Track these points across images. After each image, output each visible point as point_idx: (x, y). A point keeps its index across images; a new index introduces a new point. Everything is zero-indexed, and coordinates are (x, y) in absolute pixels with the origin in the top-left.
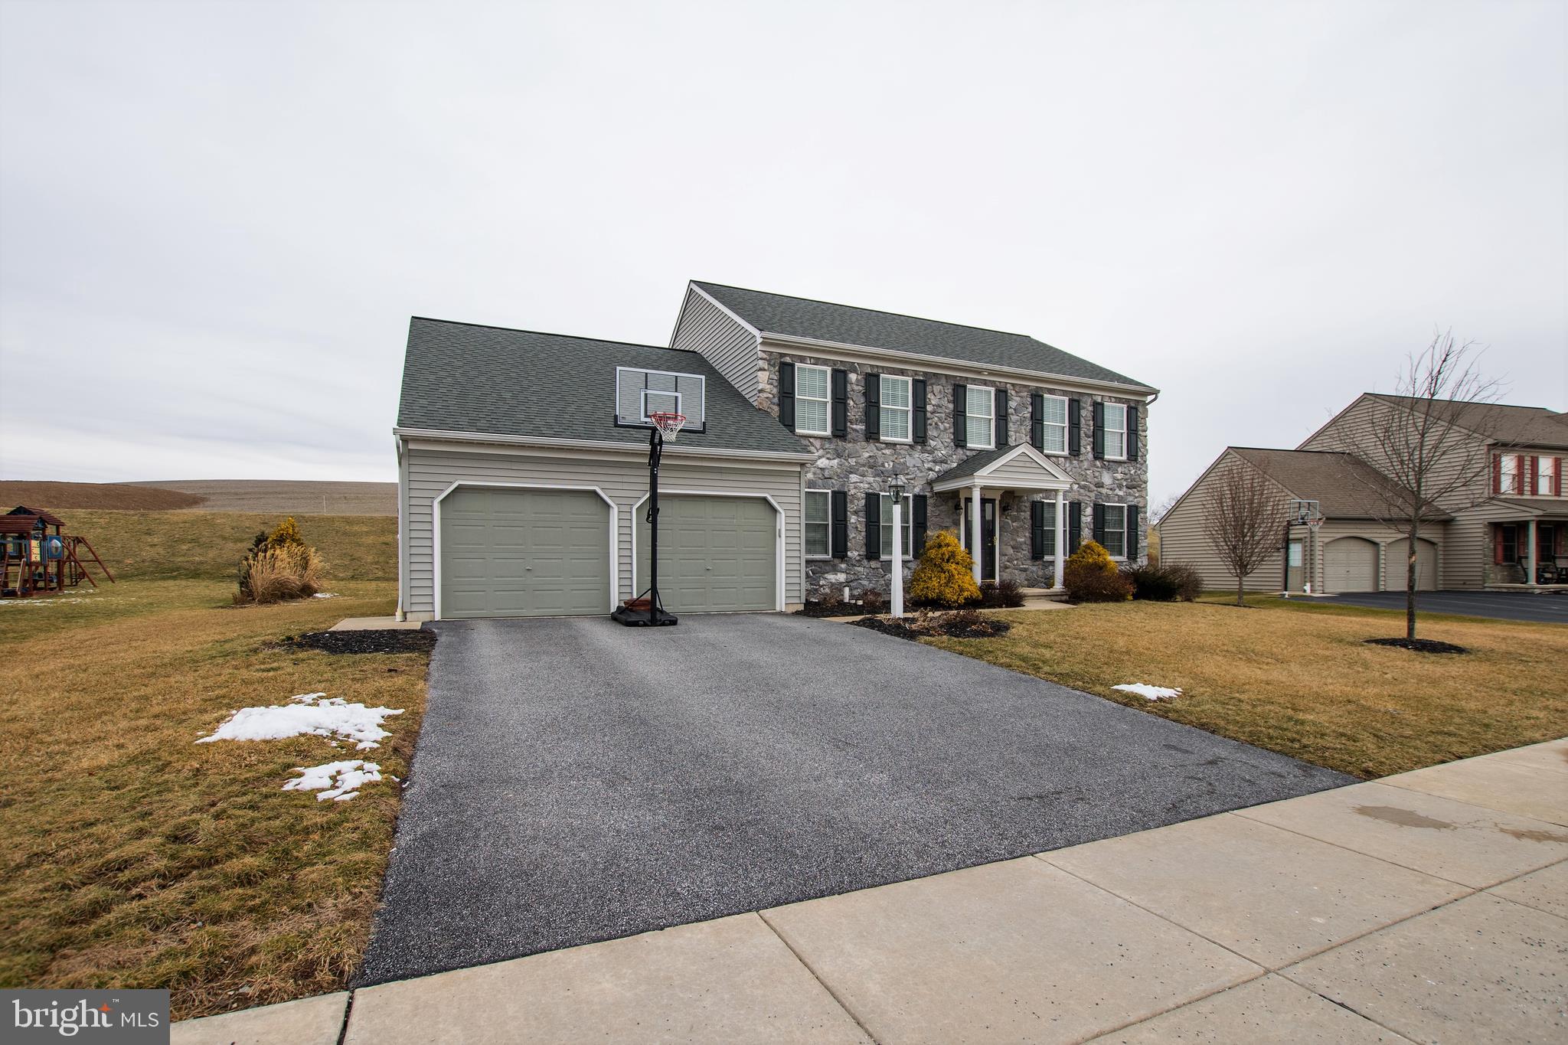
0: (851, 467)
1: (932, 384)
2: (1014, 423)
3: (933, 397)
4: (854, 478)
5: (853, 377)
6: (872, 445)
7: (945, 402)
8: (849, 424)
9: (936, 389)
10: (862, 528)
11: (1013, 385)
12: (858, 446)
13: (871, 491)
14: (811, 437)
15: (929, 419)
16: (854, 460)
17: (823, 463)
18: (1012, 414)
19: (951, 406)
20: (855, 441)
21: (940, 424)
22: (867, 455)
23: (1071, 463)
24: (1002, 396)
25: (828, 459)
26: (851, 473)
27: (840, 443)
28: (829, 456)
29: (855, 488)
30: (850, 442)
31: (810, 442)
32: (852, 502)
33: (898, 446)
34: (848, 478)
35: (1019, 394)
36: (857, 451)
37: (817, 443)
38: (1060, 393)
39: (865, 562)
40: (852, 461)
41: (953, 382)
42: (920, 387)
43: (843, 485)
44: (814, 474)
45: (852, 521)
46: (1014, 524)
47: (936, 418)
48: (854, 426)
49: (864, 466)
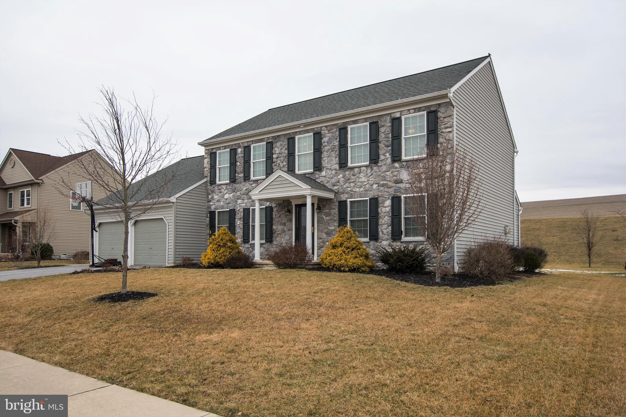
0: (238, 196)
1: (276, 142)
2: (327, 151)
3: (277, 149)
4: (239, 201)
5: (239, 150)
6: (247, 183)
7: (283, 150)
8: (237, 175)
9: (278, 144)
10: (242, 226)
11: (326, 127)
12: (241, 185)
13: (246, 207)
14: (222, 185)
15: (274, 162)
16: (239, 192)
17: (227, 196)
18: (325, 146)
19: (286, 152)
20: (241, 183)
21: (281, 164)
22: (245, 189)
23: (372, 169)
24: (318, 136)
25: (229, 194)
26: (238, 199)
27: (234, 185)
28: (229, 192)
29: (240, 206)
30: (238, 184)
31: (222, 187)
32: (238, 213)
33: (259, 181)
34: (236, 202)
35: (331, 132)
36: (241, 188)
37: (224, 187)
38: (362, 121)
39: (243, 245)
40: (238, 193)
41: (288, 137)
42: (270, 146)
43: (235, 206)
44: (223, 202)
45: (238, 223)
46: (326, 218)
47: (279, 161)
48: (240, 175)
49: (243, 194)
